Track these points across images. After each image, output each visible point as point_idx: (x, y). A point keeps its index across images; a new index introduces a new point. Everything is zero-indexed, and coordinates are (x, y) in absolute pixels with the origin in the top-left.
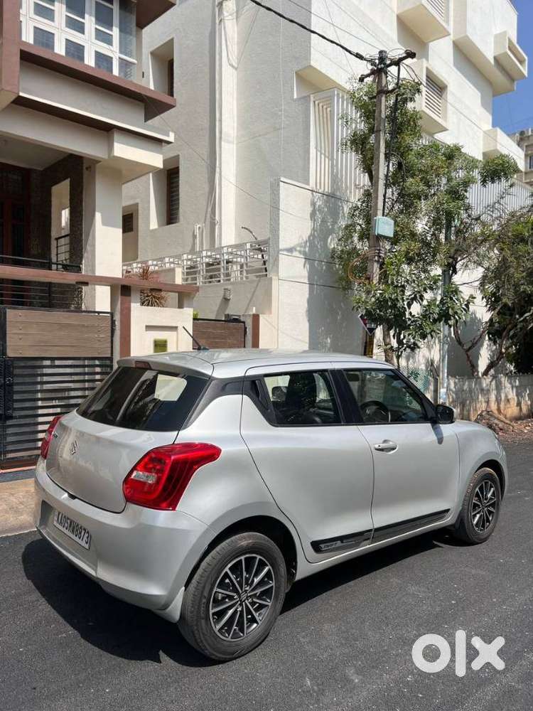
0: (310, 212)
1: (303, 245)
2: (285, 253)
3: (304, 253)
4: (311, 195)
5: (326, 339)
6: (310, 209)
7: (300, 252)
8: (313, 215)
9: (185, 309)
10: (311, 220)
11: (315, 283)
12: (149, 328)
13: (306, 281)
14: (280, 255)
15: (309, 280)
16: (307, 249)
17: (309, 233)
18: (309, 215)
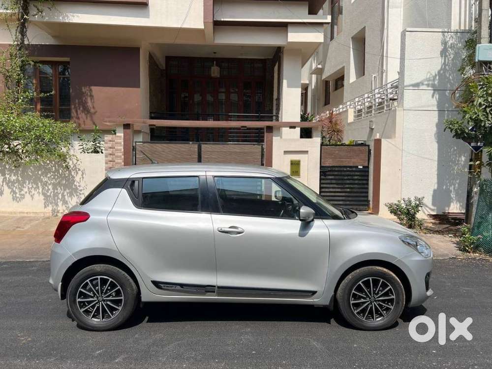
0: (440, 50)
1: (432, 78)
2: (411, 88)
3: (433, 86)
4: (442, 36)
5: (460, 156)
6: (441, 48)
7: (428, 85)
8: (444, 53)
9: (314, 138)
10: (442, 57)
11: (446, 110)
12: (286, 152)
13: (435, 108)
14: (405, 91)
15: (438, 107)
16: (436, 82)
17: (439, 68)
18: (439, 53)
